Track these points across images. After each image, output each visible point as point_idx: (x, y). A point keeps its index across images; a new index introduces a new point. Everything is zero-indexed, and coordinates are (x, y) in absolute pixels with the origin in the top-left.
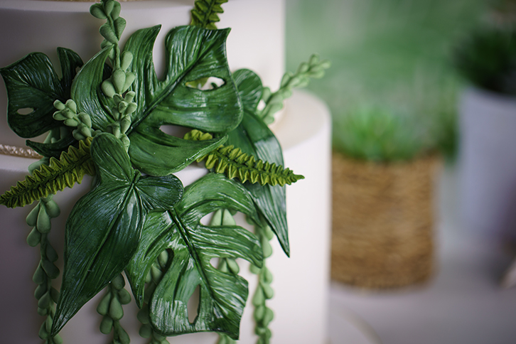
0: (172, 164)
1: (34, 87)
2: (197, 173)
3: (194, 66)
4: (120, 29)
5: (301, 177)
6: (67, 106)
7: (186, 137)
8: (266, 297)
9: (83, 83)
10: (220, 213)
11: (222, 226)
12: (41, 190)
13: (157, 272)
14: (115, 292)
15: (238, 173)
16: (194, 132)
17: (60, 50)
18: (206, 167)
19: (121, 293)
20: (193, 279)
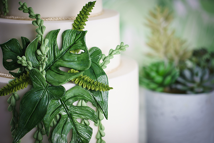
0: (61, 81)
1: (12, 51)
2: (72, 85)
3: (73, 45)
4: (43, 30)
5: (112, 88)
6: (22, 58)
7: (69, 72)
8: (101, 136)
9: (29, 50)
10: (81, 101)
11: (81, 106)
12: (12, 90)
13: (55, 123)
14: (40, 130)
15: (87, 86)
16: (72, 70)
17: (22, 37)
18: (75, 83)
19: (42, 130)
20: (69, 126)
